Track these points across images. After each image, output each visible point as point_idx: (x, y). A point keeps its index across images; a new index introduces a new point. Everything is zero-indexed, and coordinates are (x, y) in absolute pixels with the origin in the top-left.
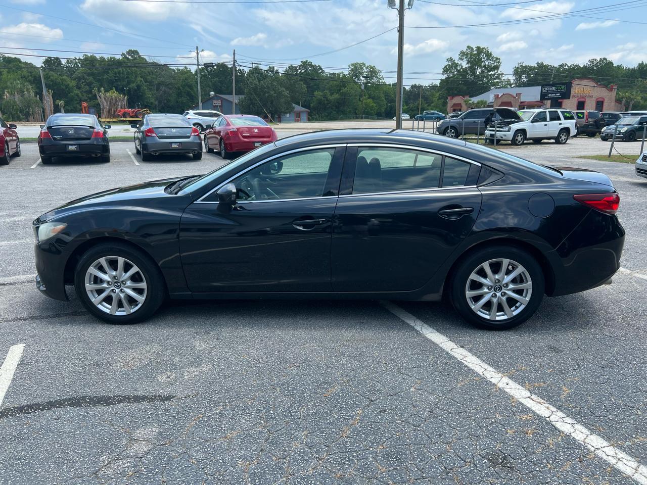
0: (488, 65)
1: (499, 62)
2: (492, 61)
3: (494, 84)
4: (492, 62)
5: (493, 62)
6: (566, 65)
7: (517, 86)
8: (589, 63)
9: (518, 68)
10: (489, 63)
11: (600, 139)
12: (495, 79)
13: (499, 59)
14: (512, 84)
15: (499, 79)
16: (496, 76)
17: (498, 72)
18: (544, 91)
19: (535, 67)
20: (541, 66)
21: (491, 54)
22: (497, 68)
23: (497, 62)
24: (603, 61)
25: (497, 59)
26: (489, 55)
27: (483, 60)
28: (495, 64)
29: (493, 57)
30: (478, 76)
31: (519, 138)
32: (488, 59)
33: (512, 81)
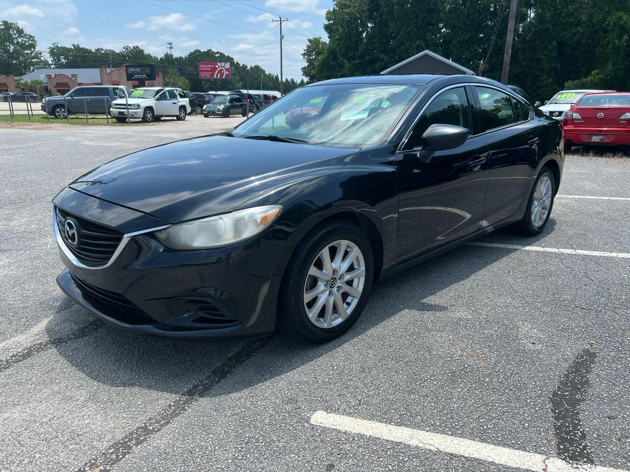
0: (22, 43)
1: (34, 40)
2: (26, 38)
3: (33, 64)
4: (25, 40)
5: (27, 40)
6: (102, 49)
7: (56, 67)
8: (124, 50)
9: (54, 48)
10: (22, 40)
11: (203, 117)
12: (33, 58)
13: (33, 37)
14: (51, 65)
15: (38, 58)
16: (33, 55)
17: (34, 51)
18: (130, 72)
19: (71, 48)
20: (77, 48)
21: (22, 30)
22: (32, 46)
23: (31, 41)
24: (136, 49)
25: (31, 37)
26: (20, 32)
27: (14, 36)
28: (30, 42)
29: (26, 35)
30: (12, 53)
31: (149, 116)
32: (20, 36)
33: (50, 62)
